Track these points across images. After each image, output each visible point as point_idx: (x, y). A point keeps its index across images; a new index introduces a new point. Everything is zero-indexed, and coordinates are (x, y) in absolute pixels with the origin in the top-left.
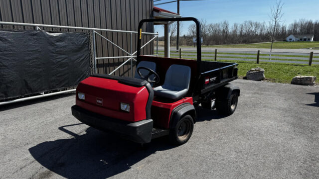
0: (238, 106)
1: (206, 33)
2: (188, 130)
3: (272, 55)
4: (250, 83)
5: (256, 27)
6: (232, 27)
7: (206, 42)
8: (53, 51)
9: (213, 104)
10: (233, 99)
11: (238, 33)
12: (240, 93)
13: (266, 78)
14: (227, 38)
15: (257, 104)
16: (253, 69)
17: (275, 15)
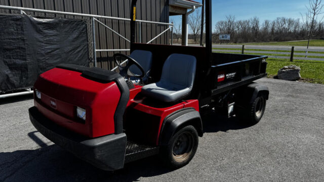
0: (265, 112)
1: (235, 30)
2: (190, 146)
3: (309, 52)
4: (283, 84)
5: (289, 25)
6: (263, 24)
7: (234, 39)
8: (42, 40)
9: (231, 108)
10: (259, 103)
11: (270, 30)
12: (270, 96)
13: (301, 78)
14: (258, 37)
15: (292, 110)
16: (286, 67)
17: (314, 5)
